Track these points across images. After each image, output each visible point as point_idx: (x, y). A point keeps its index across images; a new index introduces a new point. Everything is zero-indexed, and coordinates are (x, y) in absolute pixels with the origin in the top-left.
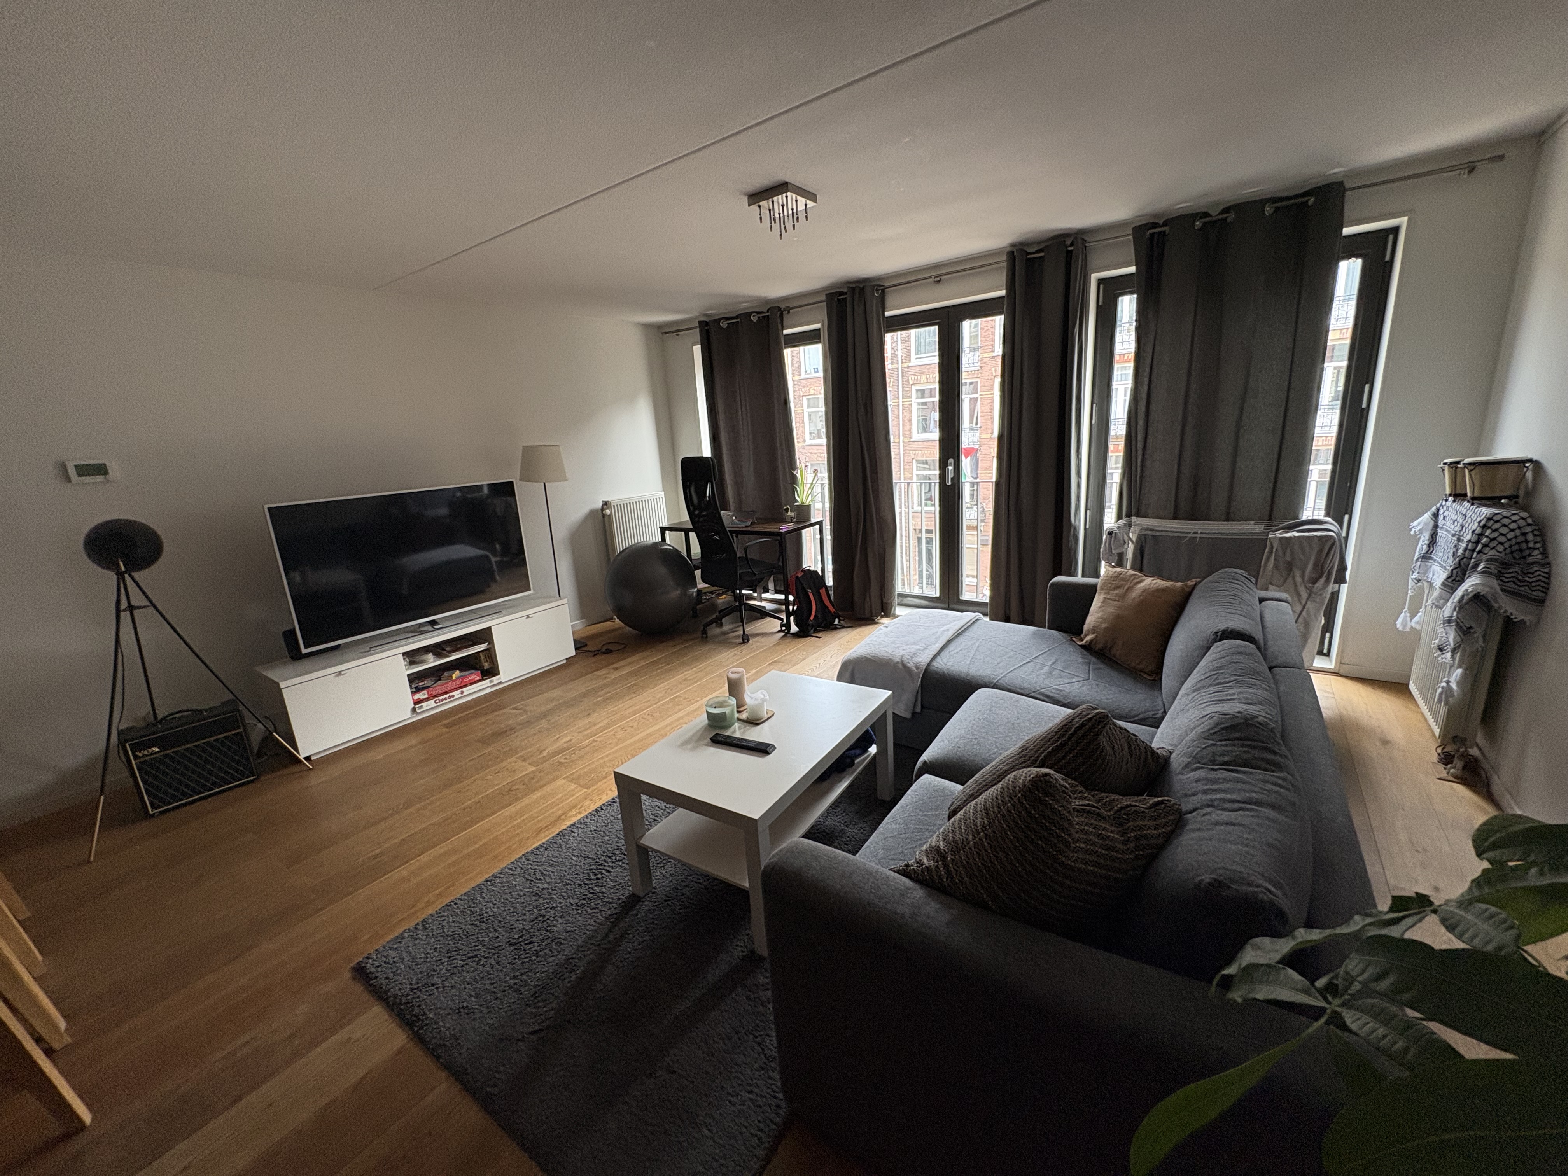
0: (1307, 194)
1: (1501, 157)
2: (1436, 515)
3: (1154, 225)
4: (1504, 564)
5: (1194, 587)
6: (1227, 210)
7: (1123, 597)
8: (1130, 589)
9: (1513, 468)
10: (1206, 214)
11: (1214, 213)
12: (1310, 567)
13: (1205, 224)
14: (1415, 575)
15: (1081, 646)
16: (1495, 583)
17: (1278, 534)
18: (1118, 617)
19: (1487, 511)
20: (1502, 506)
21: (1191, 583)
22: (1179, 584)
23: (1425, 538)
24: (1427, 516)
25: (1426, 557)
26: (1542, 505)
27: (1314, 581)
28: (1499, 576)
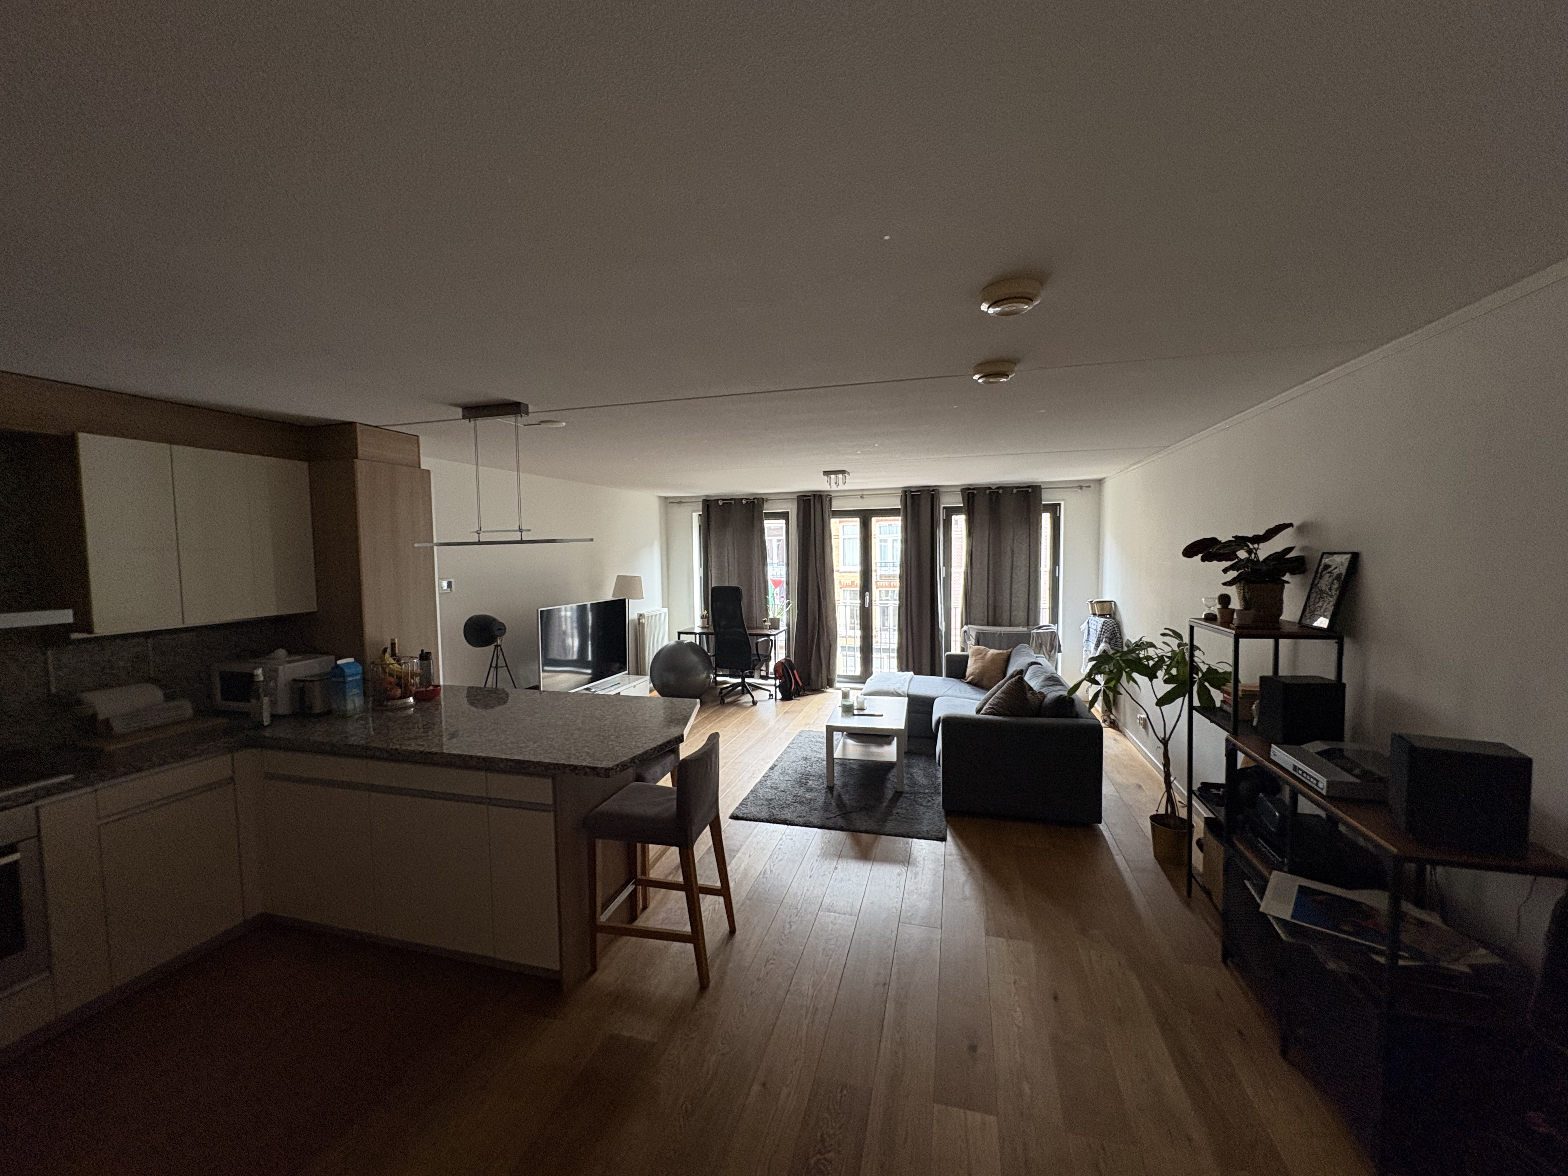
0: (1028, 487)
1: (1089, 486)
2: (1088, 623)
3: (969, 489)
4: (1111, 639)
5: (1011, 652)
6: (998, 488)
7: (983, 658)
8: (985, 654)
9: (1108, 603)
10: (990, 488)
11: (994, 487)
12: (1048, 645)
13: (990, 492)
14: (1085, 649)
15: (967, 683)
16: (1109, 646)
17: (1035, 631)
18: (983, 667)
19: (1103, 620)
20: (1107, 618)
21: (1010, 650)
22: (1005, 651)
23: (1086, 632)
24: (1086, 623)
25: (1087, 641)
26: (1118, 618)
27: (1051, 651)
28: (1109, 643)
